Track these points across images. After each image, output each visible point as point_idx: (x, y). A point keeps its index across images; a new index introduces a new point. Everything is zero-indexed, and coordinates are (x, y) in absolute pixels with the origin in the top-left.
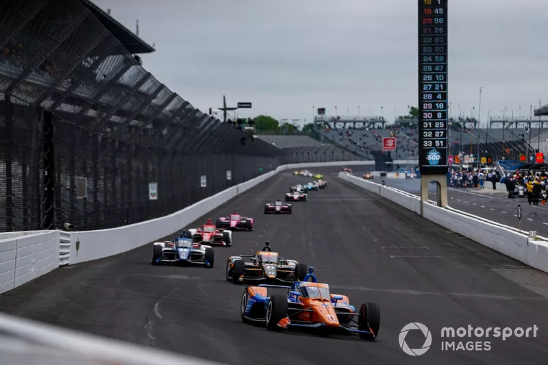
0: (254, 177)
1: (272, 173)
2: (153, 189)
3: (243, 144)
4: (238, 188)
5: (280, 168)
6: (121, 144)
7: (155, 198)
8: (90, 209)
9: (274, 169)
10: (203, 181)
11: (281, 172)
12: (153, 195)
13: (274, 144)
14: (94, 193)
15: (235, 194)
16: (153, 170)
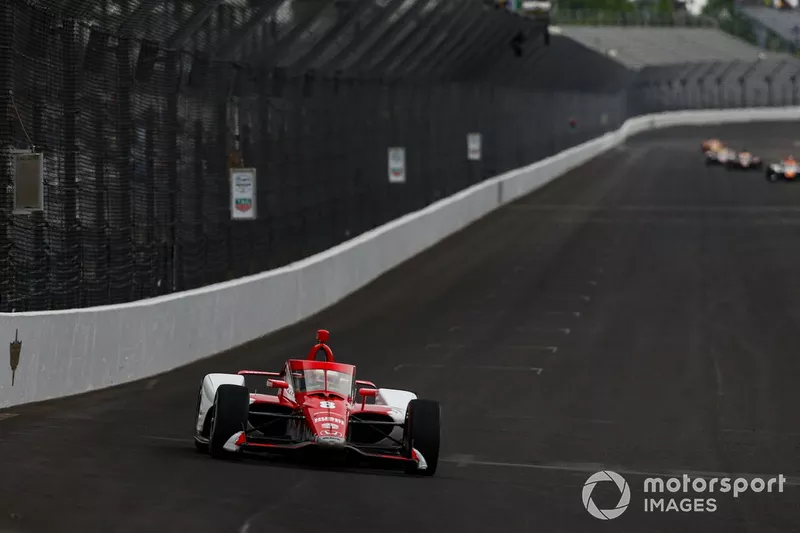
0: (553, 152)
1: (607, 141)
2: (243, 188)
3: (519, 53)
4: (500, 185)
5: (633, 125)
6: (148, 49)
7: (249, 214)
8: (54, 245)
9: (614, 126)
10: (396, 165)
11: (634, 139)
12: (242, 207)
13: (613, 53)
14: (68, 196)
15: (493, 205)
16: (245, 129)
